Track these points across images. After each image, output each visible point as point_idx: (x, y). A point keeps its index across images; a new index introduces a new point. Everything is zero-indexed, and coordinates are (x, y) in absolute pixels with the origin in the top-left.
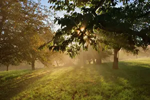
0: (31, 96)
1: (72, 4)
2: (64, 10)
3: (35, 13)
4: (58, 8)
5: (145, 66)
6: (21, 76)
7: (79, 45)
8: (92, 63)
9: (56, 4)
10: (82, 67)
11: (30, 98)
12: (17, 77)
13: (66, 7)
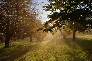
0: (33, 55)
1: (54, 8)
2: (50, 11)
3: (33, 13)
4: (47, 10)
5: (89, 40)
6: (25, 45)
7: (57, 29)
8: (60, 38)
9: (46, 8)
10: (56, 40)
11: (33, 56)
12: (24, 45)
13: (51, 10)
